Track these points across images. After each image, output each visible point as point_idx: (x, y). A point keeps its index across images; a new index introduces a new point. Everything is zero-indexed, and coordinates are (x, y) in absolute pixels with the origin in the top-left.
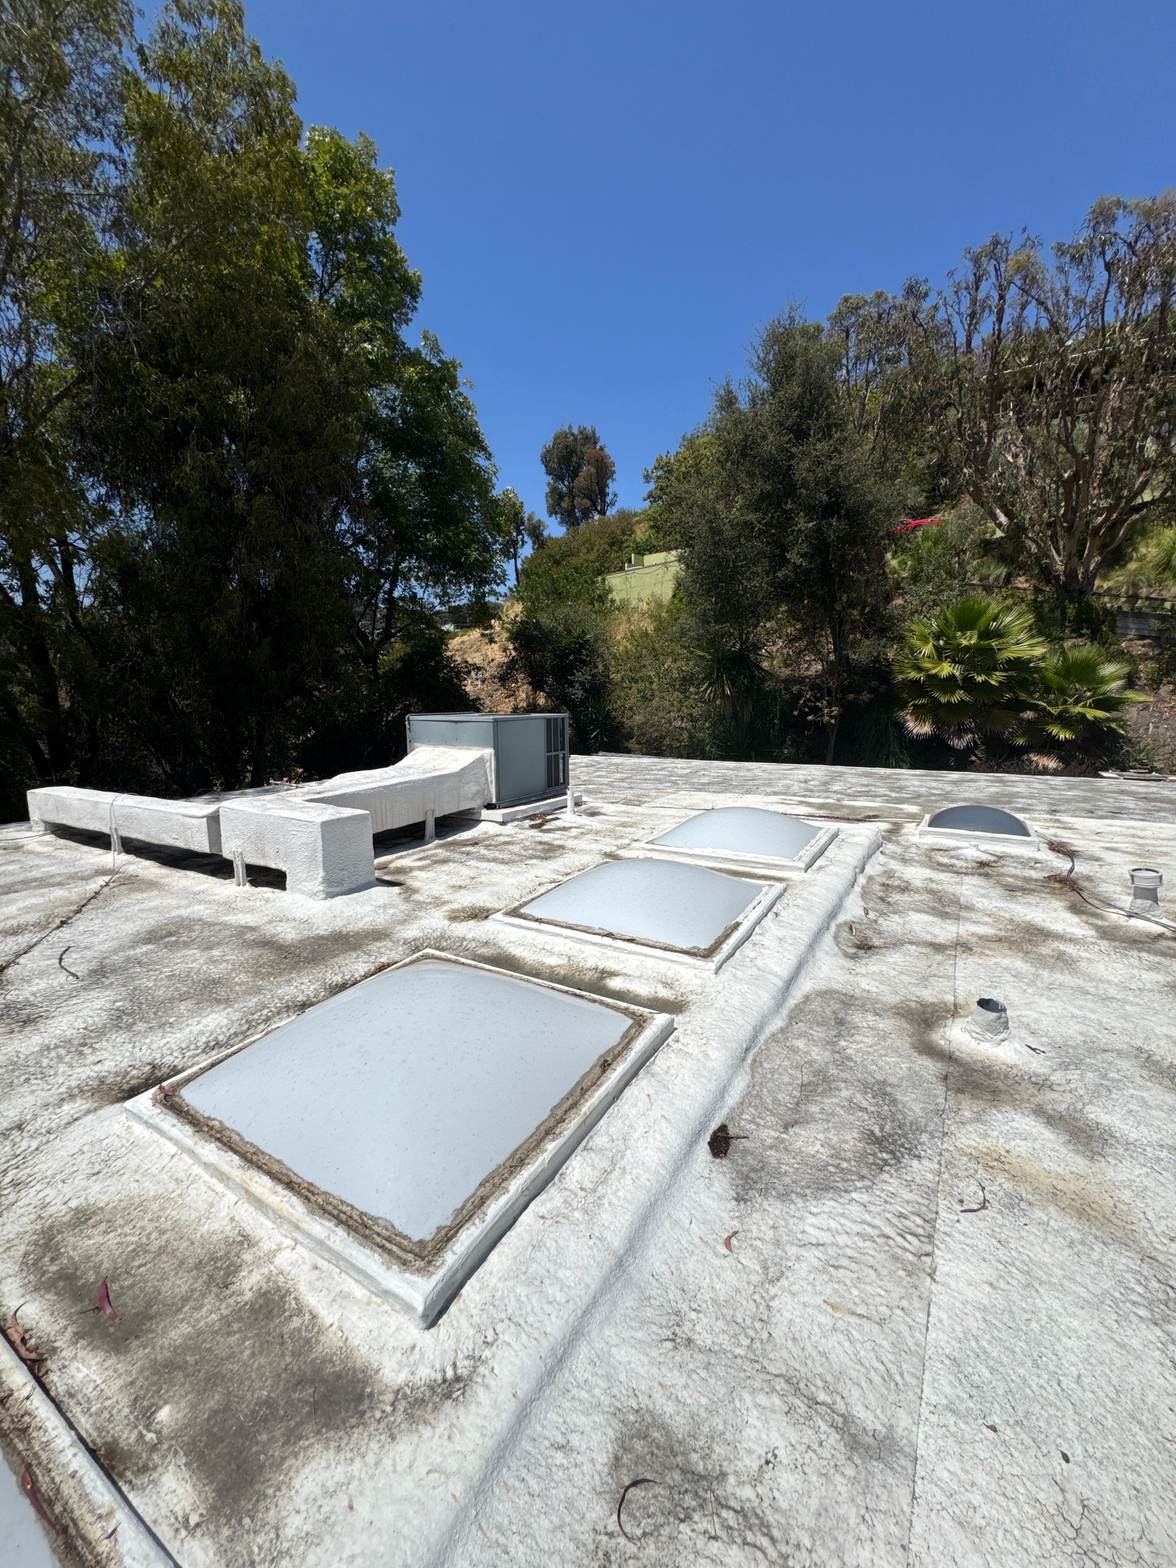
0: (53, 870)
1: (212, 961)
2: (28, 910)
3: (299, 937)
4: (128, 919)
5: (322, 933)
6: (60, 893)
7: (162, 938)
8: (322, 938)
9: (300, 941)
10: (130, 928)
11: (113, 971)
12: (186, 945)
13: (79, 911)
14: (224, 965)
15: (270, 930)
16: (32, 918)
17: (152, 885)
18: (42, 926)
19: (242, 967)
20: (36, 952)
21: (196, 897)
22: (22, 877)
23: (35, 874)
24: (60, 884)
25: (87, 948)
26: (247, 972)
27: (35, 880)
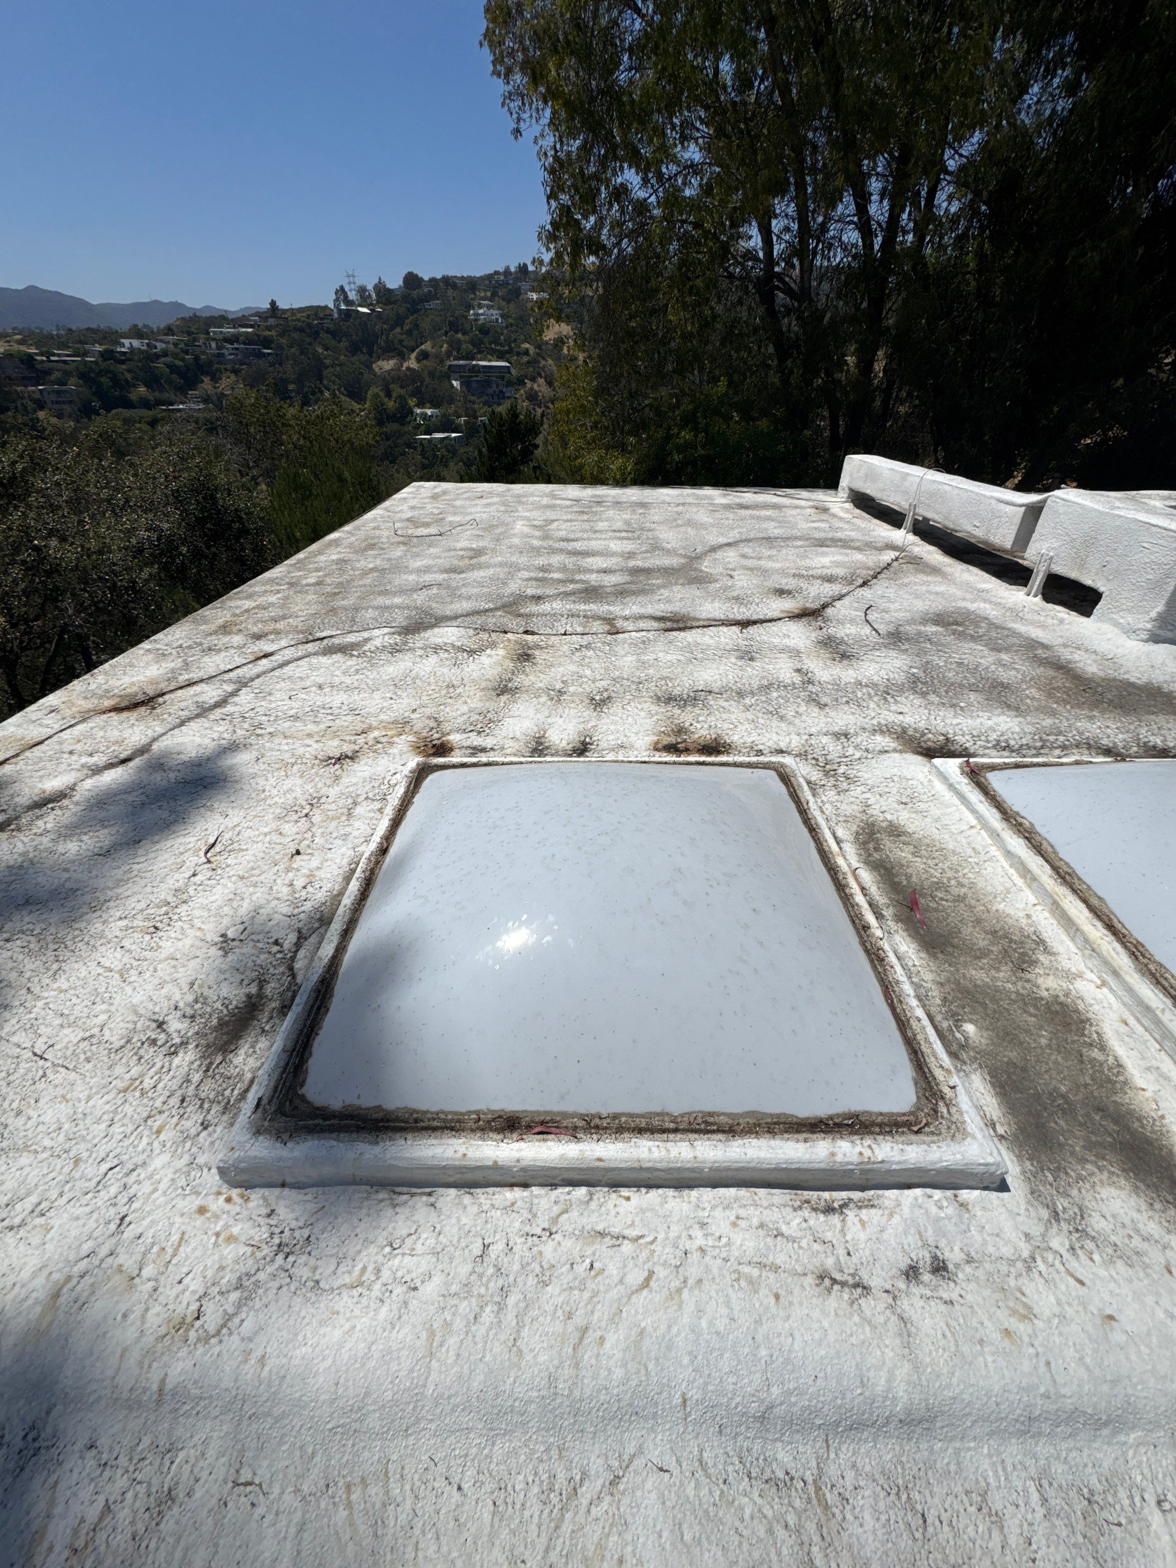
0: (853, 534)
1: (1000, 663)
2: (838, 564)
3: (1101, 674)
4: (917, 596)
5: (1132, 680)
6: (858, 557)
7: (949, 624)
8: (1133, 685)
9: (1103, 679)
10: (921, 606)
11: (907, 640)
12: (974, 638)
13: (875, 577)
14: (1013, 673)
15: (1066, 655)
16: (840, 572)
17: (935, 570)
18: (849, 580)
19: (1034, 681)
20: (846, 601)
21: (981, 594)
22: (830, 535)
23: (839, 535)
24: (858, 549)
25: (884, 611)
26: (1039, 689)
27: (840, 540)
